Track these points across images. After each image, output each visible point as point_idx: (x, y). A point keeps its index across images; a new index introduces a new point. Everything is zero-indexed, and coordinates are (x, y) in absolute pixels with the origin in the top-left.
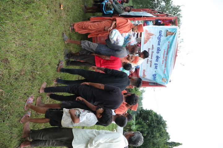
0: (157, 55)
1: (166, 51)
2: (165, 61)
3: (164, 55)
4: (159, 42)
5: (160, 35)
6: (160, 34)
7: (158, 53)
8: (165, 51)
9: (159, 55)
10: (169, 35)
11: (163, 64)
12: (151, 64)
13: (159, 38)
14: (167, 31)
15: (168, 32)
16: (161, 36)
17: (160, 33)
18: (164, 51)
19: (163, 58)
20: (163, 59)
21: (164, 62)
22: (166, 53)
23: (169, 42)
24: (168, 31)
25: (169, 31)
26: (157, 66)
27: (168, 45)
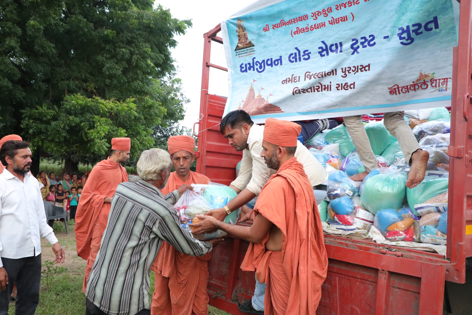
0: (315, 57)
1: (293, 27)
2: (330, 15)
3: (312, 28)
4: (271, 65)
5: (251, 67)
6: (250, 69)
7: (307, 54)
8: (298, 31)
9: (314, 49)
10: (247, 39)
11: (344, 19)
12: (357, 69)
13: (261, 67)
14: (237, 48)
15: (239, 45)
16: (255, 60)
17: (246, 71)
18: (296, 33)
19: (323, 25)
20: (327, 23)
21: (336, 14)
22: (302, 25)
23: (266, 29)
24: (237, 46)
25: (236, 41)
26: (360, 41)
27: (274, 27)
